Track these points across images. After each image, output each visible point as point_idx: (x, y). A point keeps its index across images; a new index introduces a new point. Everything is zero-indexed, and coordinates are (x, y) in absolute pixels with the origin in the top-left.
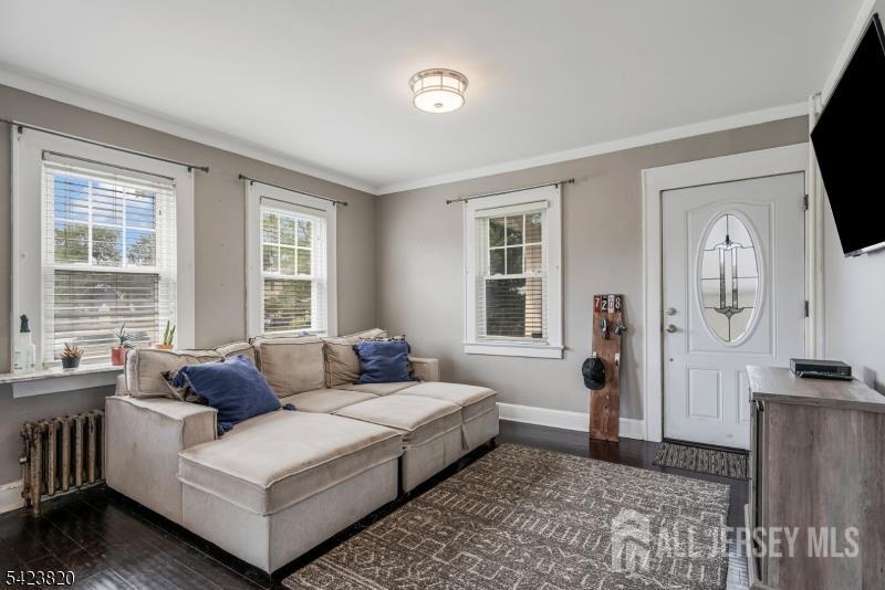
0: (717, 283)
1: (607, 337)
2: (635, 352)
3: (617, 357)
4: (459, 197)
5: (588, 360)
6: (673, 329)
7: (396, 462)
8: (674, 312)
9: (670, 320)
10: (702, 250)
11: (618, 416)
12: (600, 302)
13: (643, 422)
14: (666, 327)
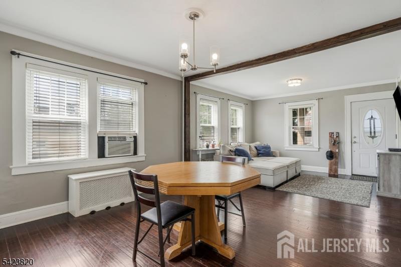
0: (369, 129)
1: (334, 144)
2: (343, 149)
3: (337, 151)
4: (283, 102)
5: (328, 151)
6: (355, 142)
7: (286, 172)
8: (355, 137)
9: (354, 140)
10: (364, 120)
11: (338, 168)
12: (331, 134)
13: (346, 170)
14: (353, 142)
